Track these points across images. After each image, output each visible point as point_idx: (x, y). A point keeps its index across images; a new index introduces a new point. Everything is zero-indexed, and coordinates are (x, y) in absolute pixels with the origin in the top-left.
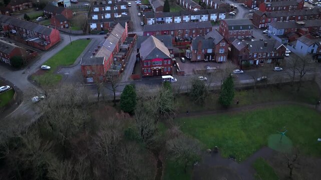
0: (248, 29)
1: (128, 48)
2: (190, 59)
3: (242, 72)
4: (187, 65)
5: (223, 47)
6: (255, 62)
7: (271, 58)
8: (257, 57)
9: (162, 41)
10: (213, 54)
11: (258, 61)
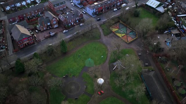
0: (63, 4)
1: (3, 32)
2: (40, 30)
3: (67, 31)
4: (40, 34)
5: (54, 21)
6: (71, 24)
7: (78, 20)
8: (71, 22)
9: (22, 26)
10: (51, 25)
11: (72, 23)
